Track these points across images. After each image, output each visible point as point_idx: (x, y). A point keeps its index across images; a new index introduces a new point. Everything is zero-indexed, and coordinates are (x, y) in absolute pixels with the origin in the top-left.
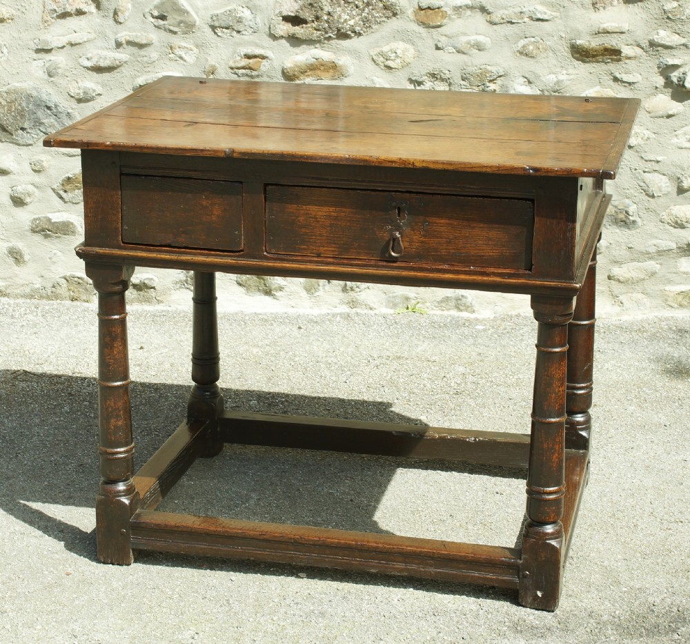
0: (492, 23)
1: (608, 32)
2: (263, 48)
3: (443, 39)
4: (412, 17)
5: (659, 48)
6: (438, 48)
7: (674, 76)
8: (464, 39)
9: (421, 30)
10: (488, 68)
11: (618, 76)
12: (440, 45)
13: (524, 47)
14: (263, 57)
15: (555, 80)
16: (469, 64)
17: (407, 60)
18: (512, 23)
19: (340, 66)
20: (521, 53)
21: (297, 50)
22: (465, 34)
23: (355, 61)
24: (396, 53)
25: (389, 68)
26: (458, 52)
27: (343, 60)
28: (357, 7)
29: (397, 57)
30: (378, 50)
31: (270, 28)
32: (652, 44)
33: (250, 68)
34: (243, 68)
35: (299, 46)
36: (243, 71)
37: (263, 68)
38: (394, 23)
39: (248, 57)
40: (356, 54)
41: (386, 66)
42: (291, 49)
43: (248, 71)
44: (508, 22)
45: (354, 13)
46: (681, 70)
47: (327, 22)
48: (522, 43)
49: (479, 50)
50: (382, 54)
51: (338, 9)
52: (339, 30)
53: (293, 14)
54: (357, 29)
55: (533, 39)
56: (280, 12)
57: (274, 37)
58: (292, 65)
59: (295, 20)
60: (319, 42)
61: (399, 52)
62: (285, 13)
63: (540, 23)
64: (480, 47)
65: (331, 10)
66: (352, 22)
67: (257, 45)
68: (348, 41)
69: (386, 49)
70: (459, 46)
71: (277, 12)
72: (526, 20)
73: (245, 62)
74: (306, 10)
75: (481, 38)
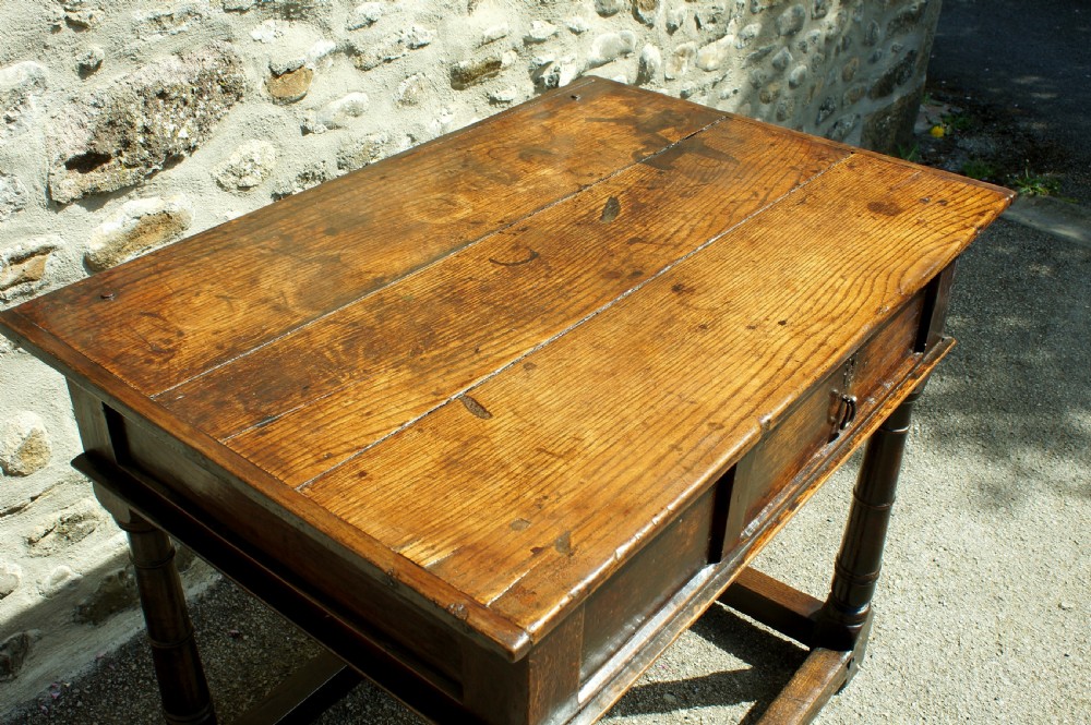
0: (365, 69)
1: (492, 41)
2: (41, 233)
3: (311, 115)
4: (265, 94)
5: (534, 46)
6: (305, 131)
7: (546, 75)
8: (335, 105)
9: (278, 110)
10: (372, 138)
11: (496, 96)
12: (309, 126)
13: (407, 92)
14: (46, 250)
15: (439, 126)
16: (347, 141)
17: (269, 167)
18: (389, 61)
19: (177, 215)
20: (403, 102)
21: (100, 214)
22: (335, 97)
23: (195, 197)
24: (252, 161)
25: (247, 188)
26: (330, 128)
27: (178, 202)
28: (185, 103)
29: (255, 166)
30: (224, 165)
31: (49, 192)
32: (528, 41)
33: (29, 280)
34: (14, 284)
35: (101, 206)
36: (15, 289)
37: (49, 270)
38: (240, 112)
39: (17, 260)
40: (194, 185)
41: (239, 188)
42: (90, 215)
43: (24, 287)
44: (385, 61)
45: (182, 115)
46: (552, 67)
47: (146, 145)
48: (402, 88)
49: (356, 116)
50: (232, 171)
51: (158, 116)
52: (168, 153)
53: (83, 153)
54: (193, 141)
55: (414, 77)
56: (62, 157)
57: (56, 206)
58: (103, 245)
59: (87, 162)
60: (136, 186)
61: (256, 158)
62: (70, 155)
63: (421, 50)
64: (356, 112)
65: (148, 123)
66: (183, 133)
67: (28, 232)
68: (179, 167)
69: (234, 159)
70: (331, 119)
71: (55, 157)
72: (406, 51)
73: (13, 273)
74: (103, 136)
75: (356, 97)
